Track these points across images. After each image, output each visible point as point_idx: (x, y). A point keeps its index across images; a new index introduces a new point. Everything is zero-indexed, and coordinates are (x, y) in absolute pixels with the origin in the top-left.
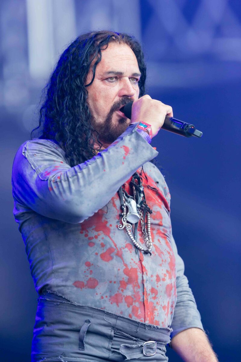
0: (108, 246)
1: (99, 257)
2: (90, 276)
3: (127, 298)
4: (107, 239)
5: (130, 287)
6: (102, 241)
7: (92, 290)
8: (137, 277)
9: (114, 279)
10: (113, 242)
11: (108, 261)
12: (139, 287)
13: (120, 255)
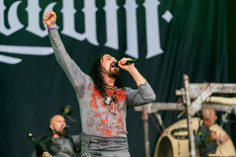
0: (97, 113)
1: (94, 116)
2: (91, 123)
3: (101, 129)
4: (97, 110)
5: (102, 126)
6: (95, 111)
7: (91, 127)
8: (105, 122)
9: (98, 123)
10: (99, 111)
11: (96, 117)
12: (105, 125)
13: (100, 116)
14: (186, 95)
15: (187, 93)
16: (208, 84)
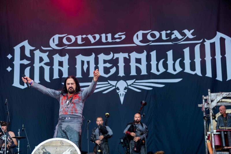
14: (209, 99)
15: (209, 98)
16: (221, 93)
